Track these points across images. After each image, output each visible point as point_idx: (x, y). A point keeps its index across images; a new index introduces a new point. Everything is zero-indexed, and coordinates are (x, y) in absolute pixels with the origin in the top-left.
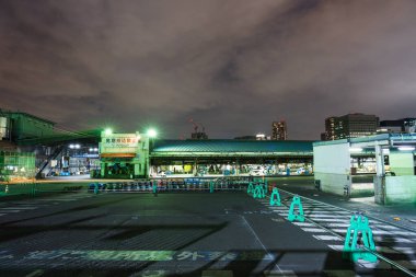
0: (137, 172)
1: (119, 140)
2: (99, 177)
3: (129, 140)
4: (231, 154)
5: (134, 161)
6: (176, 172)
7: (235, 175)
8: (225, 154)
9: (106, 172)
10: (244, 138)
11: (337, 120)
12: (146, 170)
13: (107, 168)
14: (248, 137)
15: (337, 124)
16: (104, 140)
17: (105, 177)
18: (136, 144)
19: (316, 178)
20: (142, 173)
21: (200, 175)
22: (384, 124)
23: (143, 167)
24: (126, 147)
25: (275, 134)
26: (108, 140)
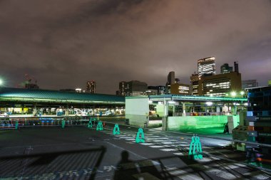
4: (64, 101)
6: (14, 113)
8: (59, 101)
10: (67, 90)
11: (126, 84)
14: (70, 90)
15: (126, 86)
19: (126, 117)
21: (38, 116)
22: (150, 88)
25: (88, 89)
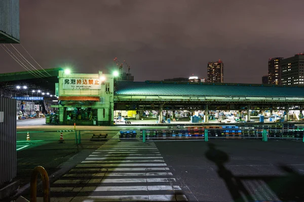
0: (100, 117)
1: (79, 82)
2: (57, 122)
3: (91, 82)
5: (97, 105)
7: (204, 122)
8: (196, 99)
9: (65, 117)
12: (110, 115)
13: (66, 113)
16: (62, 81)
17: (65, 123)
18: (98, 86)
20: (107, 119)
23: (107, 112)
24: (87, 89)
26: (67, 81)
